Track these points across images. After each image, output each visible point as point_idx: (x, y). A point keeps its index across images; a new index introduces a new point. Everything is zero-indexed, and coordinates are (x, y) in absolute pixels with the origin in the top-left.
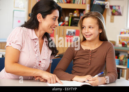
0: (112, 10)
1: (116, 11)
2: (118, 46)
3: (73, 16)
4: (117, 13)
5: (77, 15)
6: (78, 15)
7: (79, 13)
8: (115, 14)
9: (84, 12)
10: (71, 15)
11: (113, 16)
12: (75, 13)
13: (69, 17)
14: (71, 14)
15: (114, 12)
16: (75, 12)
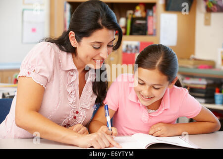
0: (207, 3)
1: (214, 4)
2: (220, 69)
3: (134, 16)
4: (216, 8)
5: (141, 13)
6: (144, 15)
7: (145, 11)
8: (213, 9)
9: (154, 8)
10: (130, 14)
11: (209, 14)
12: (137, 11)
13: (127, 19)
14: (131, 12)
15: (211, 6)
16: (138, 8)
